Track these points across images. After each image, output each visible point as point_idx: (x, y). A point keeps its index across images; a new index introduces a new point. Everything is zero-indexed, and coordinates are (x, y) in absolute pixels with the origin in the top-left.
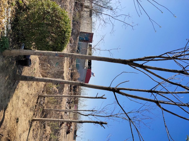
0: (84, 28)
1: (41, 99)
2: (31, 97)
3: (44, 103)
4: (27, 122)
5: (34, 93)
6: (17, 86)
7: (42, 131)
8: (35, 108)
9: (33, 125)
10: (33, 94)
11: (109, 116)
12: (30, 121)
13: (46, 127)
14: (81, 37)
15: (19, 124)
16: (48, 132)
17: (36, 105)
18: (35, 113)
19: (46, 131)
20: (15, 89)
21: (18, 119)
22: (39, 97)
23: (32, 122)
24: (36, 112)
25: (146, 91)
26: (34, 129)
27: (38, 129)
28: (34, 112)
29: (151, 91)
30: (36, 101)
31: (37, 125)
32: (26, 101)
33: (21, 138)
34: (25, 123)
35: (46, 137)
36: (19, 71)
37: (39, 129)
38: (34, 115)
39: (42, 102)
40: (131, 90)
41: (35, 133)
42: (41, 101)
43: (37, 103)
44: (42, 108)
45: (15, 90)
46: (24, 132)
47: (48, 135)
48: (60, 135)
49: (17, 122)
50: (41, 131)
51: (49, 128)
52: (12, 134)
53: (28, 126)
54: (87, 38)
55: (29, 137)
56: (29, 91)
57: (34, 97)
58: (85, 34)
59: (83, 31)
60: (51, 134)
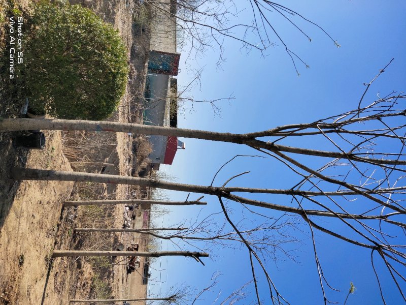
0: (160, 44)
1: (68, 210)
2: (49, 208)
3: (76, 217)
4: (42, 260)
5: (53, 198)
6: (18, 190)
7: (74, 275)
8: (58, 230)
9: (54, 266)
10: (51, 202)
11: (215, 238)
12: (47, 259)
13: (82, 265)
14: (152, 63)
15: (25, 267)
16: (86, 275)
17: (60, 223)
18: (58, 240)
19: (82, 273)
20: (13, 197)
21: (22, 257)
22: (66, 205)
23: (51, 260)
24: (60, 237)
25: (283, 193)
26: (57, 273)
27: (65, 272)
28: (55, 237)
29: (291, 192)
30: (58, 215)
31: (63, 262)
32: (38, 217)
33: (31, 294)
34: (37, 263)
35: (84, 285)
36: (19, 158)
37: (68, 271)
38: (57, 245)
39: (72, 215)
40: (252, 191)
41: (59, 280)
42: (69, 213)
43: (61, 218)
44: (72, 227)
45: (13, 200)
46: (36, 281)
47: (87, 281)
48: (113, 277)
49: (21, 263)
50: (72, 274)
51: (89, 265)
52: (12, 289)
53: (44, 268)
54: (167, 64)
55: (46, 290)
56: (43, 196)
57: (55, 206)
58: (162, 56)
59: (156, 50)
60: (93, 279)
